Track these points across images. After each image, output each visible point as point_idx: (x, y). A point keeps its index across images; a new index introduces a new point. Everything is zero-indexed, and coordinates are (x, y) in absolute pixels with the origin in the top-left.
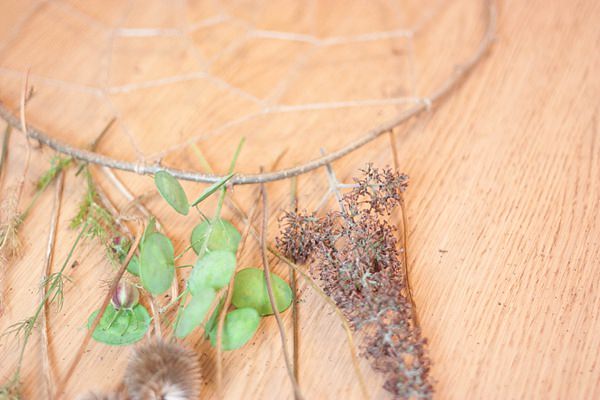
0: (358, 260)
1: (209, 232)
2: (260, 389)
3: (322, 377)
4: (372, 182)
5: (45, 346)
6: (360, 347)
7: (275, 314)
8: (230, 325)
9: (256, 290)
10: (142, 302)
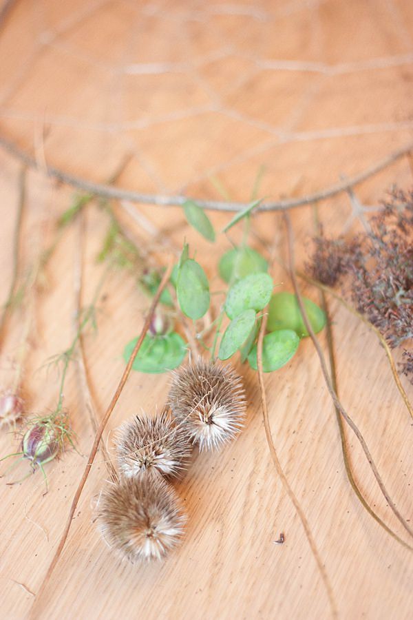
0: (391, 278)
1: (238, 259)
2: (302, 410)
3: (361, 395)
4: (398, 203)
5: (83, 377)
6: (399, 364)
7: (310, 335)
8: (268, 347)
9: (290, 313)
10: (176, 330)
